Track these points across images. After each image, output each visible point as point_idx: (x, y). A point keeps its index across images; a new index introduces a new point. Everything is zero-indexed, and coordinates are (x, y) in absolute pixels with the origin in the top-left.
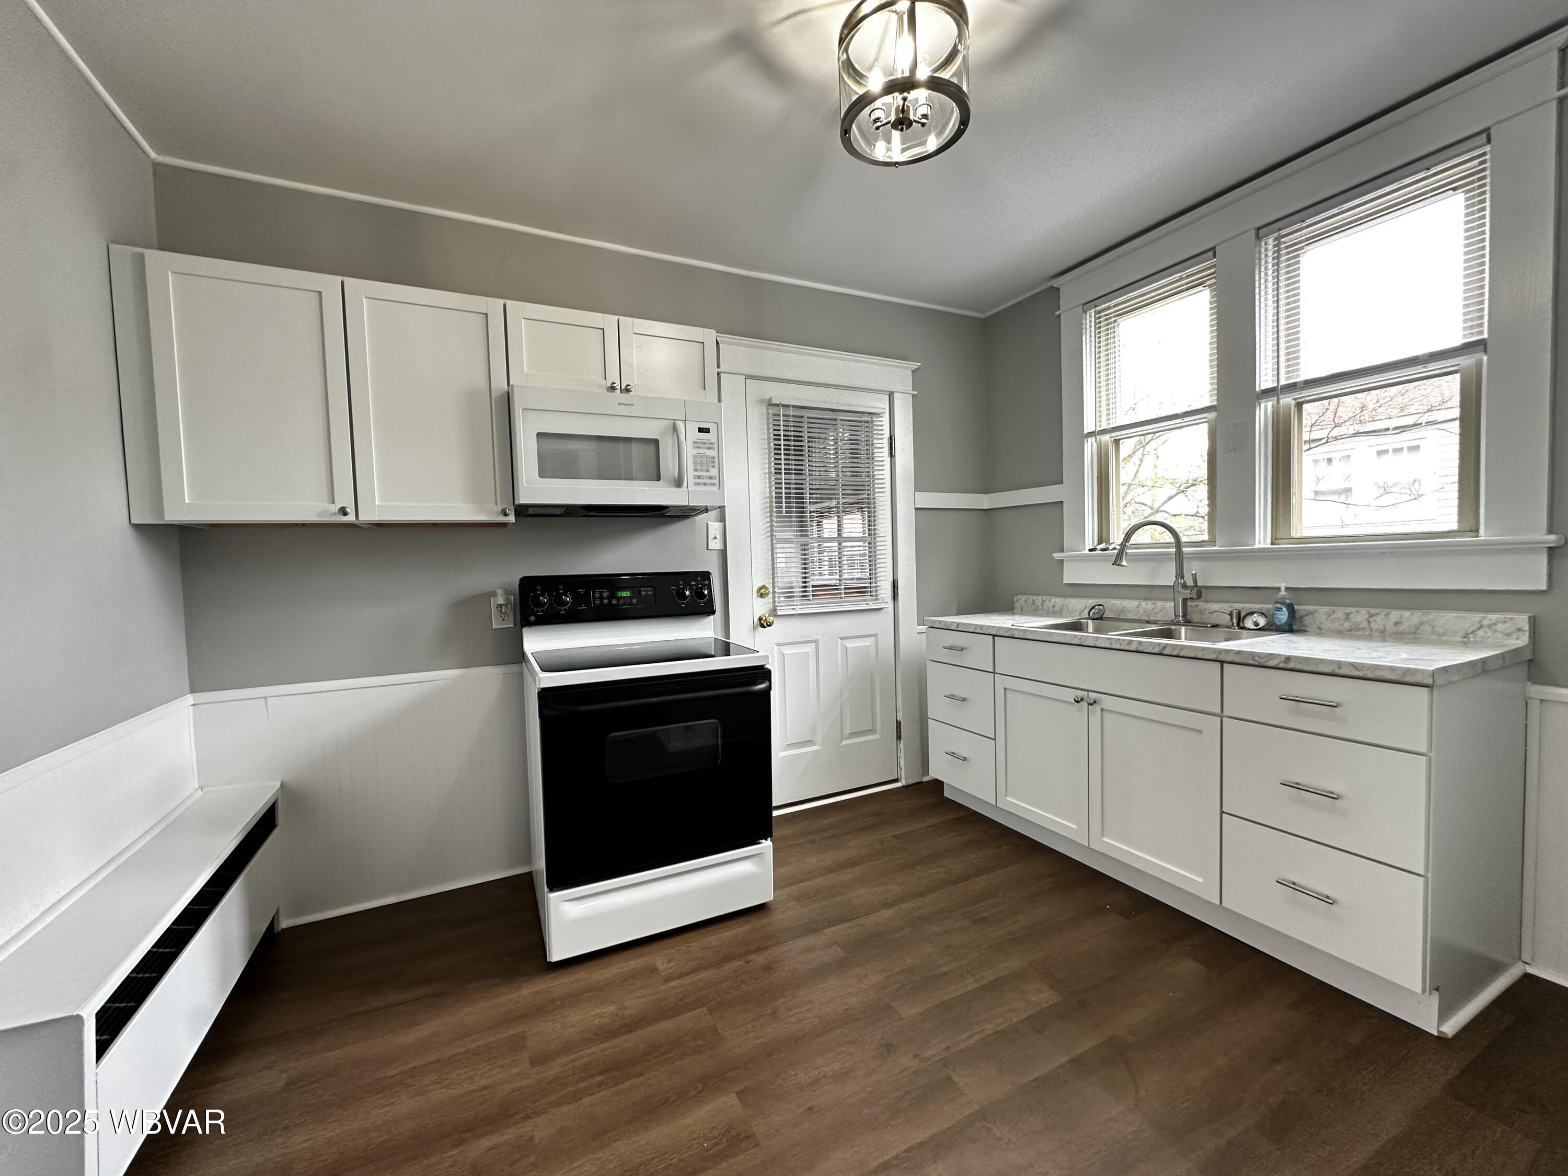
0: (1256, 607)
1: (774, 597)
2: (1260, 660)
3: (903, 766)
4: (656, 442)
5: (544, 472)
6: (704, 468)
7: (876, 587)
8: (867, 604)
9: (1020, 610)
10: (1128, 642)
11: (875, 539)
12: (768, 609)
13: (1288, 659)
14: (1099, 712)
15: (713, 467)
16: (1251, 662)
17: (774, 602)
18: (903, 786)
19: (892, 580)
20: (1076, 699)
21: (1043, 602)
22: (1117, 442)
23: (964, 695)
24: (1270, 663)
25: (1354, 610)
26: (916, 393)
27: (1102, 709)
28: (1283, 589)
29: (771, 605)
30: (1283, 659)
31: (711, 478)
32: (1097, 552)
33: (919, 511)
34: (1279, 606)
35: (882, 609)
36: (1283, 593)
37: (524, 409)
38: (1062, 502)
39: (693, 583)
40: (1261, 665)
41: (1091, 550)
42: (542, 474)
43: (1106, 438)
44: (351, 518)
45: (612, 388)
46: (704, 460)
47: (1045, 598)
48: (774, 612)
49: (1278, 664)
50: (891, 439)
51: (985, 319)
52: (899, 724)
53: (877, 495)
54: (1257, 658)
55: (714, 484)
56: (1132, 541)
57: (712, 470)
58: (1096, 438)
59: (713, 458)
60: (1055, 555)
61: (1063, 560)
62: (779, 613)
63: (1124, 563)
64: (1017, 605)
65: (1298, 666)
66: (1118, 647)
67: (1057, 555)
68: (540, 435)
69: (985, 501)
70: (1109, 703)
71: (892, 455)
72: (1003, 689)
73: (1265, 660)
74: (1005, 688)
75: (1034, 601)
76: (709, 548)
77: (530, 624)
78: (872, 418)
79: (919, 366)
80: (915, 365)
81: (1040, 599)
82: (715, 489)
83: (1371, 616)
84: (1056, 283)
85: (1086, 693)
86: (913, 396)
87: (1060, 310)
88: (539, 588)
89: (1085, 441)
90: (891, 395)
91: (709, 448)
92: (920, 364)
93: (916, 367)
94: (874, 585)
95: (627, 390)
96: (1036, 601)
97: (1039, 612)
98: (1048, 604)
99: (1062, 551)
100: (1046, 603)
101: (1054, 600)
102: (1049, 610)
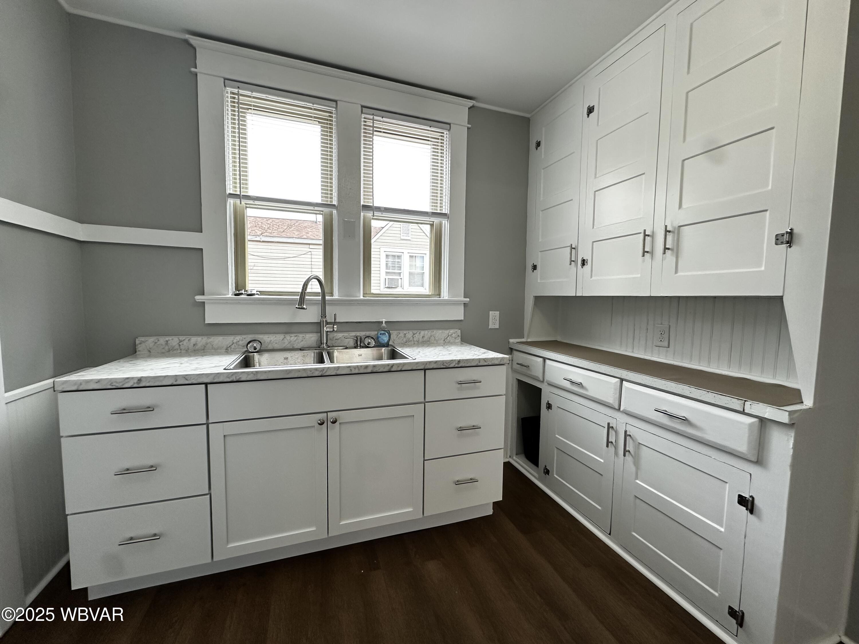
0: (368, 333)
2: (446, 365)
9: (145, 352)
10: (363, 368)
13: (459, 361)
16: (442, 367)
20: (321, 422)
27: (341, 424)
28: (384, 322)
30: (457, 362)
32: (242, 296)
34: (383, 332)
36: (384, 325)
38: (202, 248)
40: (447, 367)
41: (236, 295)
47: (182, 338)
49: (455, 365)
51: (70, 14)
58: (236, 200)
60: (195, 297)
61: (204, 302)
63: (305, 307)
64: (139, 348)
65: (463, 365)
66: (357, 371)
67: (199, 298)
69: (80, 231)
70: (347, 416)
72: (221, 438)
73: (449, 364)
74: (224, 437)
75: (167, 341)
81: (176, 339)
84: (190, 39)
85: (326, 414)
87: (196, 68)
89: (227, 200)
96: (169, 342)
97: (175, 352)
98: (187, 343)
99: (203, 294)
100: (185, 343)
101: (194, 339)
102: (188, 349)
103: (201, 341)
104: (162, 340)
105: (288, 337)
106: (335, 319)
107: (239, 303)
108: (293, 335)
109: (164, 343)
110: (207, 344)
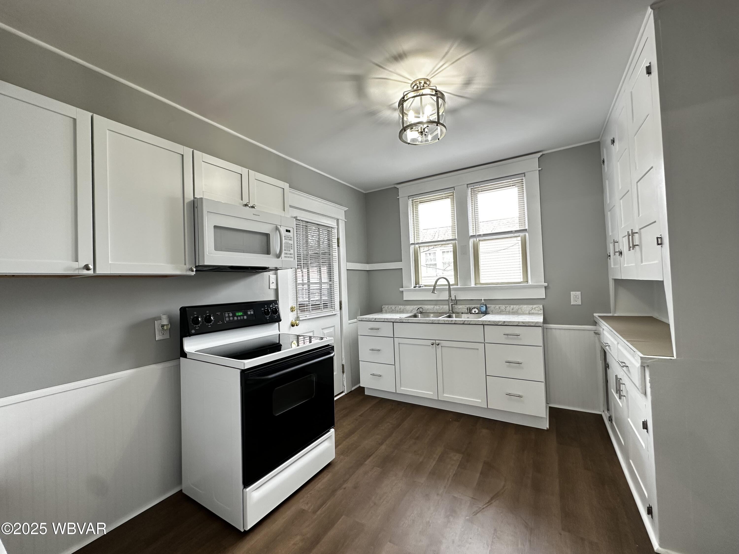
0: (473, 306)
1: (297, 311)
2: (496, 323)
3: (345, 385)
4: (267, 236)
6: (288, 249)
7: (334, 304)
8: (332, 312)
9: (385, 311)
10: (451, 321)
11: (333, 283)
12: (295, 317)
13: (504, 322)
14: (441, 347)
15: (292, 249)
16: (493, 324)
17: (297, 314)
18: (346, 394)
19: (339, 301)
20: (432, 344)
21: (395, 308)
23: (378, 348)
24: (499, 324)
25: (501, 306)
26: (346, 220)
27: (441, 346)
28: (483, 300)
29: (296, 315)
31: (291, 254)
32: (417, 288)
33: (348, 271)
34: (482, 305)
35: (336, 314)
37: (208, 212)
38: (402, 269)
39: (271, 306)
40: (496, 325)
41: (414, 287)
42: (216, 249)
43: (417, 246)
44: (91, 272)
45: (246, 205)
46: (288, 245)
47: (396, 306)
48: (298, 318)
49: (502, 324)
50: (338, 239)
51: (365, 194)
52: (343, 366)
53: (334, 263)
54: (495, 323)
55: (292, 257)
56: (437, 284)
57: (291, 250)
58: (413, 246)
59: (292, 244)
61: (403, 291)
62: (301, 319)
63: (435, 292)
64: (383, 310)
65: (507, 324)
66: (447, 322)
67: (401, 289)
68: (215, 227)
69: (368, 267)
70: (444, 343)
71: (338, 246)
72: (398, 343)
73: (497, 323)
75: (391, 307)
76: (270, 288)
77: (190, 335)
78: (331, 229)
79: (347, 209)
80: (346, 209)
81: (394, 307)
83: (506, 307)
84: (398, 186)
85: (435, 341)
86: (345, 221)
87: (399, 195)
88: (195, 313)
89: (410, 247)
90: (338, 220)
91: (290, 240)
92: (348, 209)
93: (346, 210)
94: (333, 303)
95: (253, 207)
96: (392, 308)
97: (393, 311)
99: (403, 287)
100: (397, 308)
101: (400, 307)
102: (398, 311)
103: (402, 307)
104: (390, 307)
105: (436, 307)
106: (455, 298)
107: (416, 291)
108: (438, 306)
109: (390, 308)
110: (404, 309)
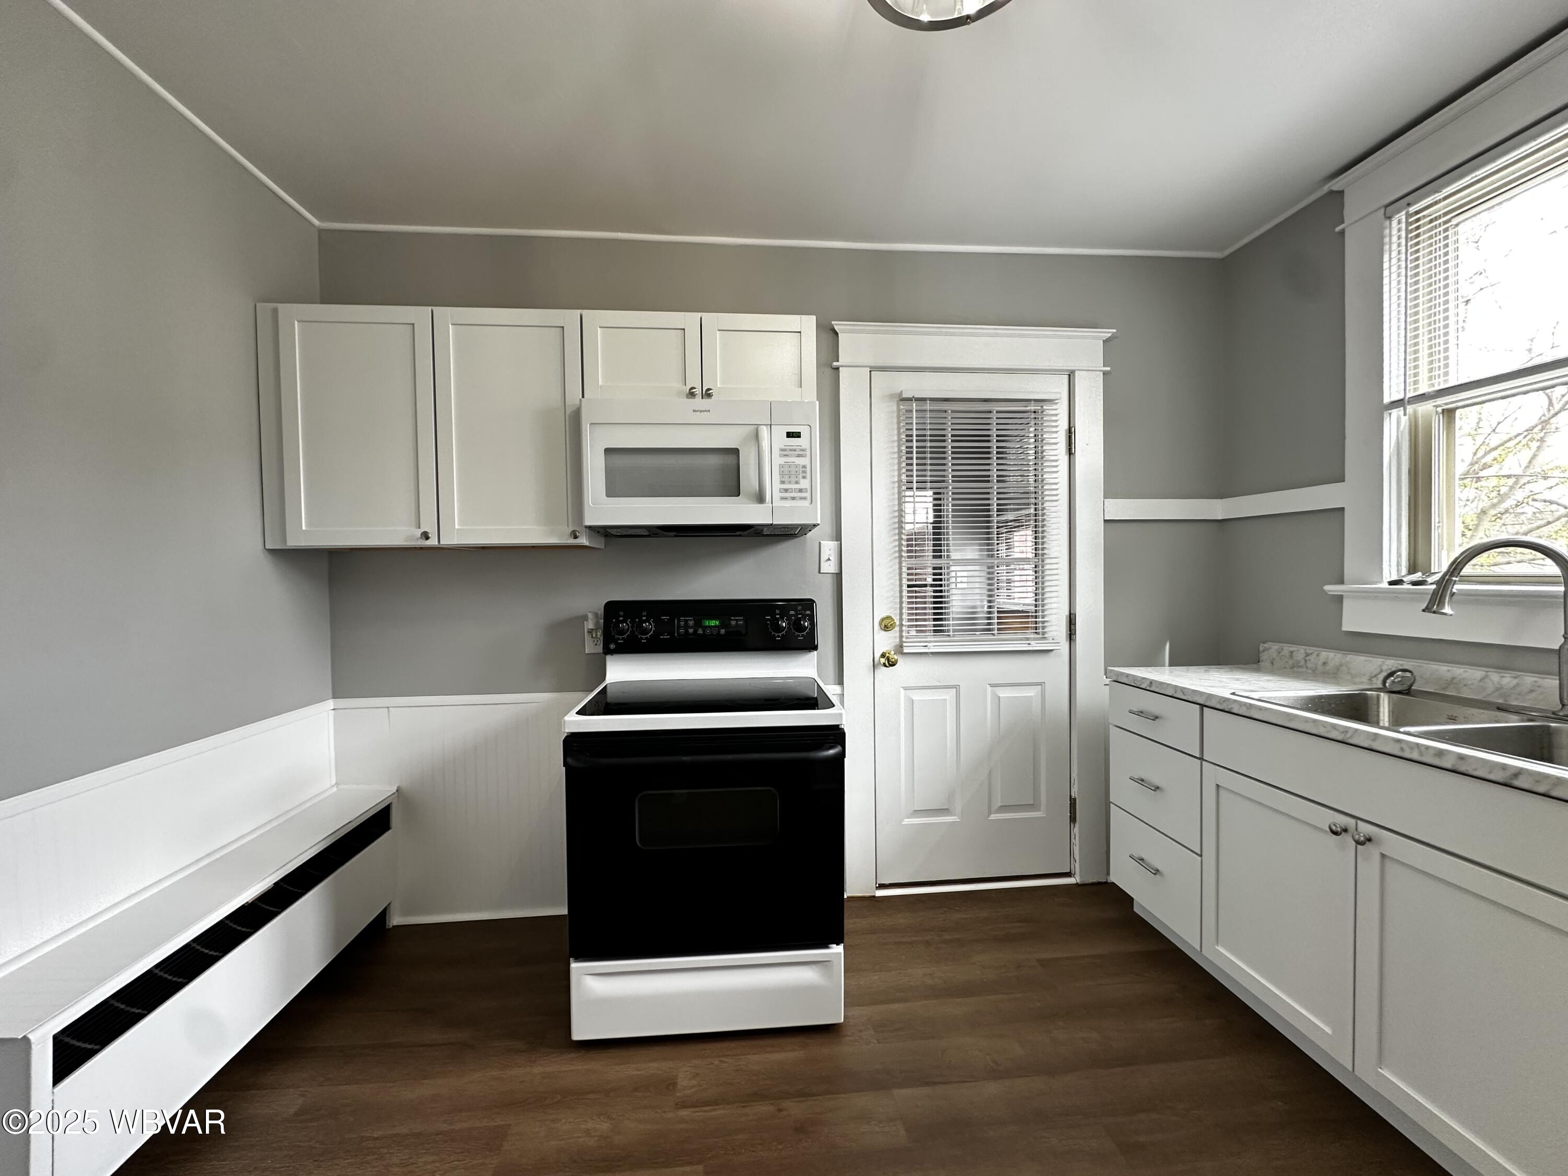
1: (901, 631)
3: (1077, 858)
4: (735, 452)
5: (611, 492)
6: (793, 479)
7: (1043, 622)
8: (1029, 644)
9: (1268, 664)
11: (1043, 561)
12: (893, 645)
14: (1377, 858)
15: (804, 477)
17: (901, 637)
18: (1077, 884)
19: (1067, 613)
20: (1334, 828)
21: (1308, 655)
22: (1449, 414)
23: (1157, 781)
26: (1109, 369)
27: (1383, 856)
29: (898, 640)
31: (801, 491)
32: (1406, 586)
33: (1110, 525)
35: (1052, 650)
37: (592, 424)
38: (1343, 509)
39: (792, 612)
41: (1391, 583)
42: (609, 494)
43: (1425, 408)
44: (433, 542)
45: (691, 394)
46: (793, 469)
47: (1310, 650)
48: (899, 649)
50: (1070, 433)
51: (1223, 260)
52: (1073, 802)
53: (1046, 505)
55: (805, 498)
56: (1467, 570)
57: (802, 481)
58: (1405, 410)
59: (804, 467)
60: (1327, 588)
61: (1342, 596)
62: (905, 651)
63: (1445, 606)
64: (1264, 656)
67: (1331, 589)
68: (608, 451)
69: (1218, 509)
70: (1392, 845)
71: (1071, 452)
72: (1215, 786)
74: (1218, 786)
75: (1292, 652)
76: (821, 572)
77: (612, 652)
78: (1042, 407)
79: (1114, 333)
80: (1107, 333)
81: (1303, 651)
82: (806, 503)
84: (1336, 185)
85: (1353, 821)
86: (1105, 373)
87: (1343, 222)
88: (621, 613)
89: (1386, 414)
90: (1071, 375)
91: (799, 456)
92: (1115, 331)
93: (1110, 335)
94: (1040, 620)
95: (708, 394)
96: (1294, 653)
97: (1300, 670)
98: (1315, 659)
99: (1341, 582)
100: (1312, 658)
101: (1325, 654)
102: (1316, 668)
103: (1333, 657)
104: (1287, 648)
105: (1495, 676)
107: (1397, 599)
108: (1508, 673)
109: (1288, 655)
110: (1341, 665)
